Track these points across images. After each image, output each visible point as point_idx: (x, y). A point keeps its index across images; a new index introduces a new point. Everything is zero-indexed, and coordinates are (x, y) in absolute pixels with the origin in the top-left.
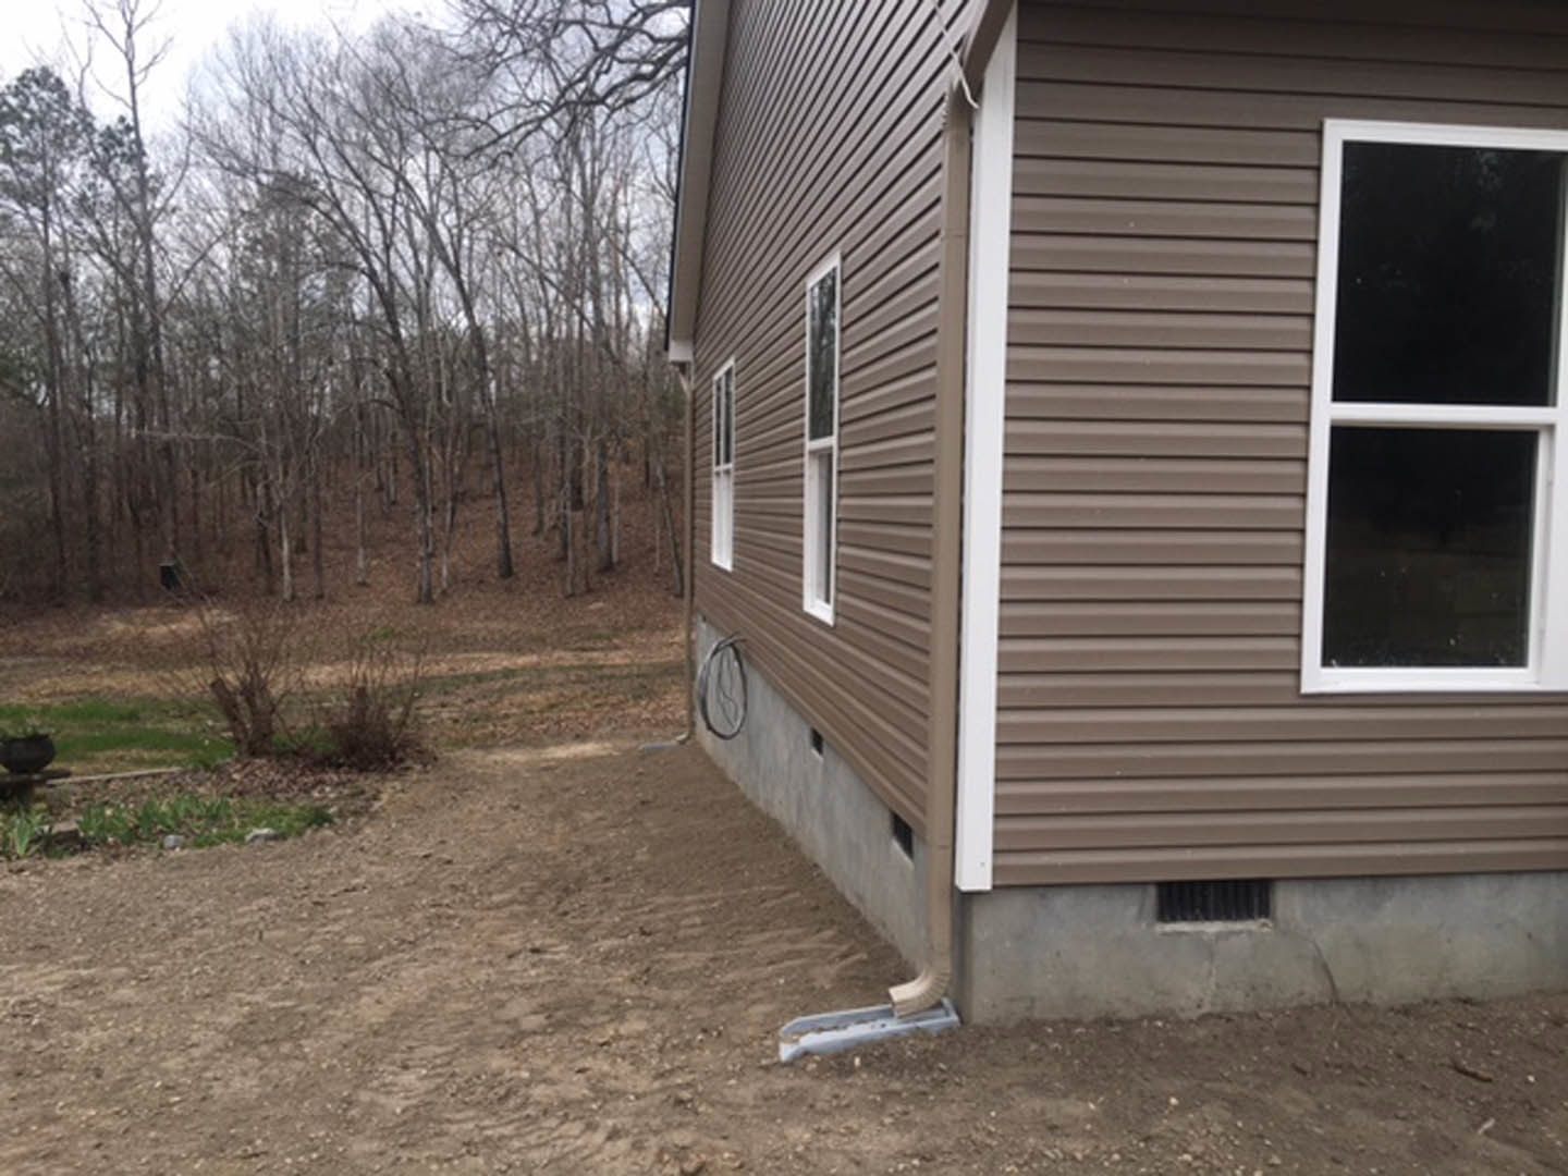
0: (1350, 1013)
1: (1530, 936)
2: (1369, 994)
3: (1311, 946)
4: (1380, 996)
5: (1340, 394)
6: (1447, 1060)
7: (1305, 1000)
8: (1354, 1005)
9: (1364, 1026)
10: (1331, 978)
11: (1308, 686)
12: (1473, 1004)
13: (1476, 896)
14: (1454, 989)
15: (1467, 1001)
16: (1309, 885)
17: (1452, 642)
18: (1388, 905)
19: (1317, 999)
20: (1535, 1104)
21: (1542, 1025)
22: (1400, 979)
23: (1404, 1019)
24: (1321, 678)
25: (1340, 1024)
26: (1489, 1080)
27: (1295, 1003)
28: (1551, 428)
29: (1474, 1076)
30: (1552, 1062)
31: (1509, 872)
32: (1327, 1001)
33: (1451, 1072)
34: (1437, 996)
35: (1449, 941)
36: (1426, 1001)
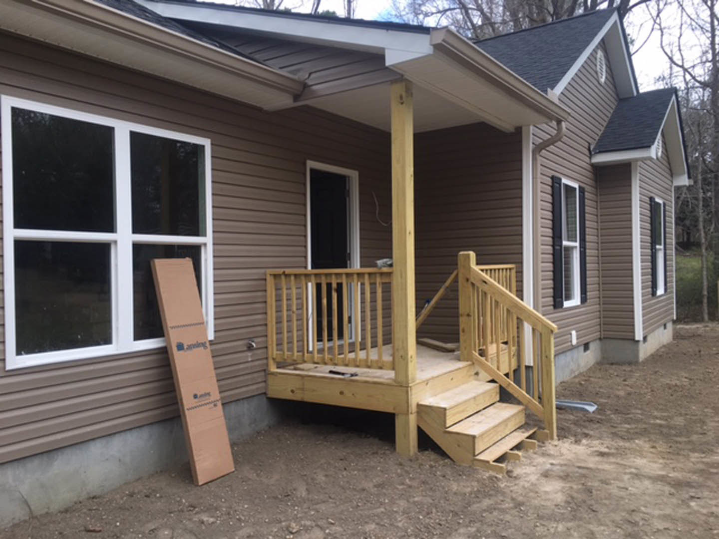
0: (39, 520)
1: (120, 460)
2: (48, 508)
3: (18, 493)
4: (55, 507)
5: (18, 225)
6: (83, 528)
7: (16, 521)
8: (41, 515)
9: (45, 525)
10: (29, 507)
11: (9, 366)
12: (96, 498)
13: (96, 448)
14: (88, 493)
15: (94, 498)
16: (16, 464)
17: (79, 337)
18: (56, 463)
19: (22, 519)
20: (118, 535)
21: (125, 498)
22: (64, 496)
23: (65, 515)
24: (15, 361)
25: (33, 527)
26: (100, 531)
27: (11, 524)
28: (115, 242)
29: (94, 531)
30: (127, 513)
31: (110, 434)
32: (28, 518)
33: (84, 533)
34: (81, 499)
35: (85, 472)
36: (76, 503)
